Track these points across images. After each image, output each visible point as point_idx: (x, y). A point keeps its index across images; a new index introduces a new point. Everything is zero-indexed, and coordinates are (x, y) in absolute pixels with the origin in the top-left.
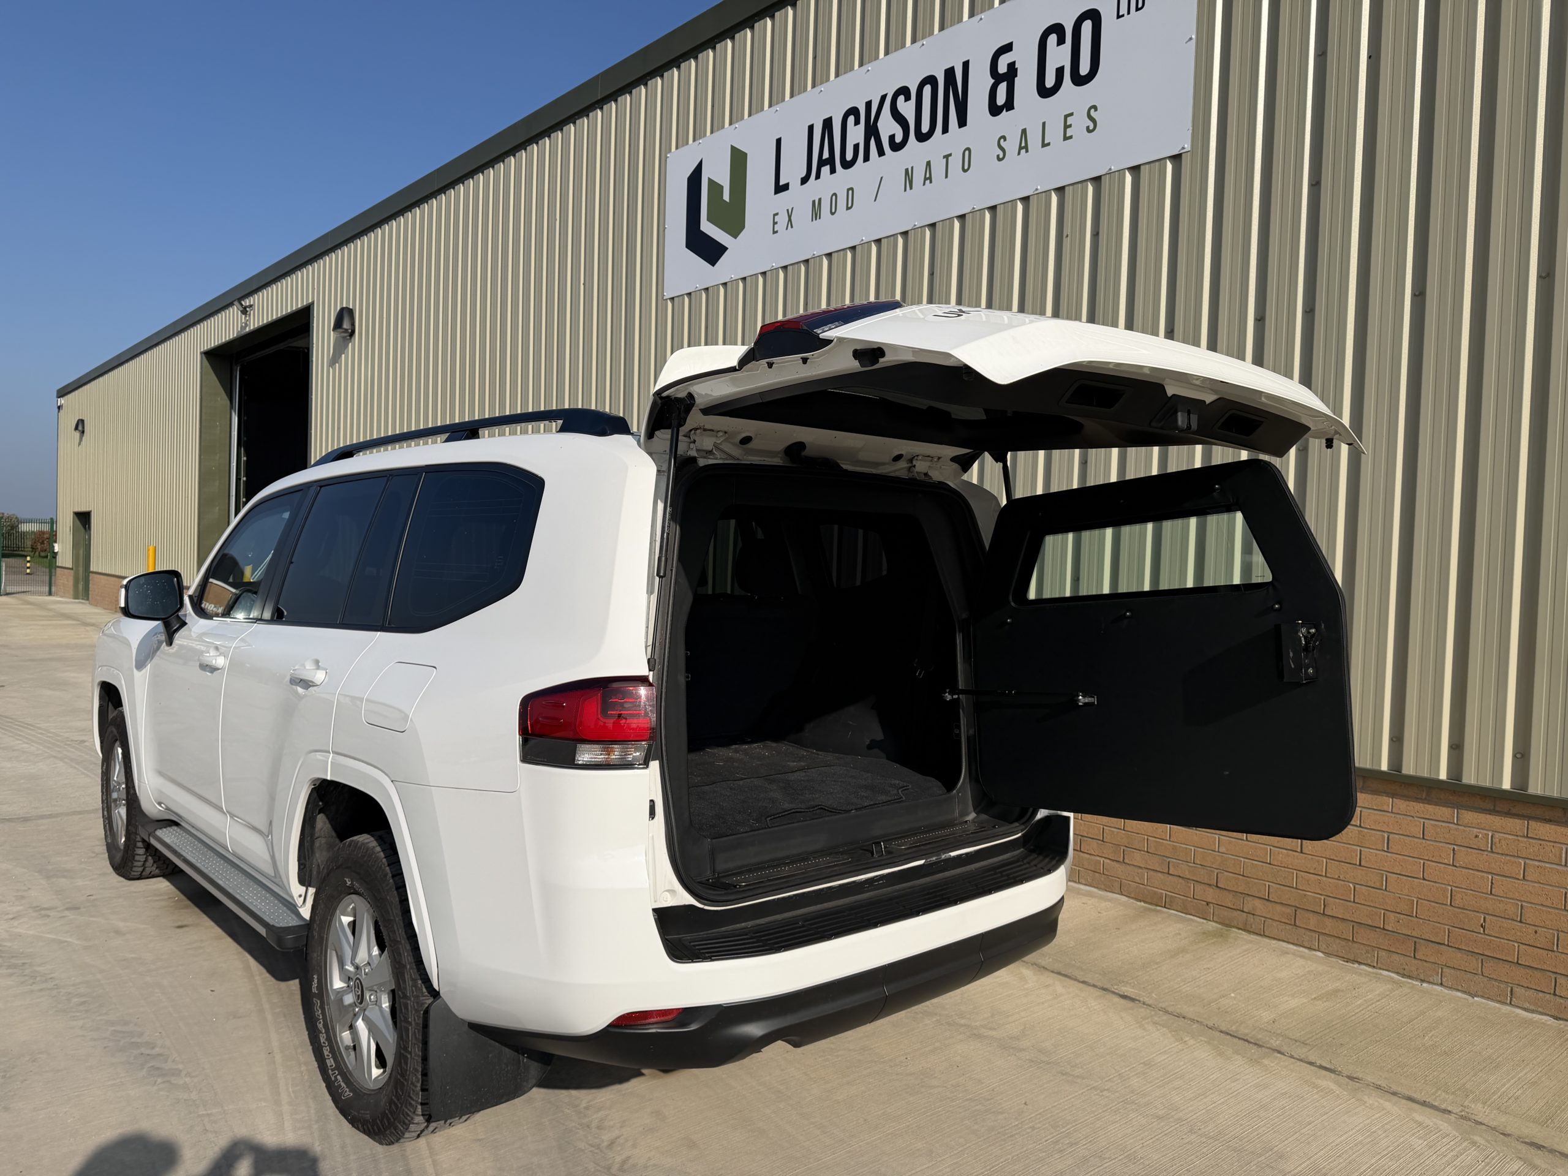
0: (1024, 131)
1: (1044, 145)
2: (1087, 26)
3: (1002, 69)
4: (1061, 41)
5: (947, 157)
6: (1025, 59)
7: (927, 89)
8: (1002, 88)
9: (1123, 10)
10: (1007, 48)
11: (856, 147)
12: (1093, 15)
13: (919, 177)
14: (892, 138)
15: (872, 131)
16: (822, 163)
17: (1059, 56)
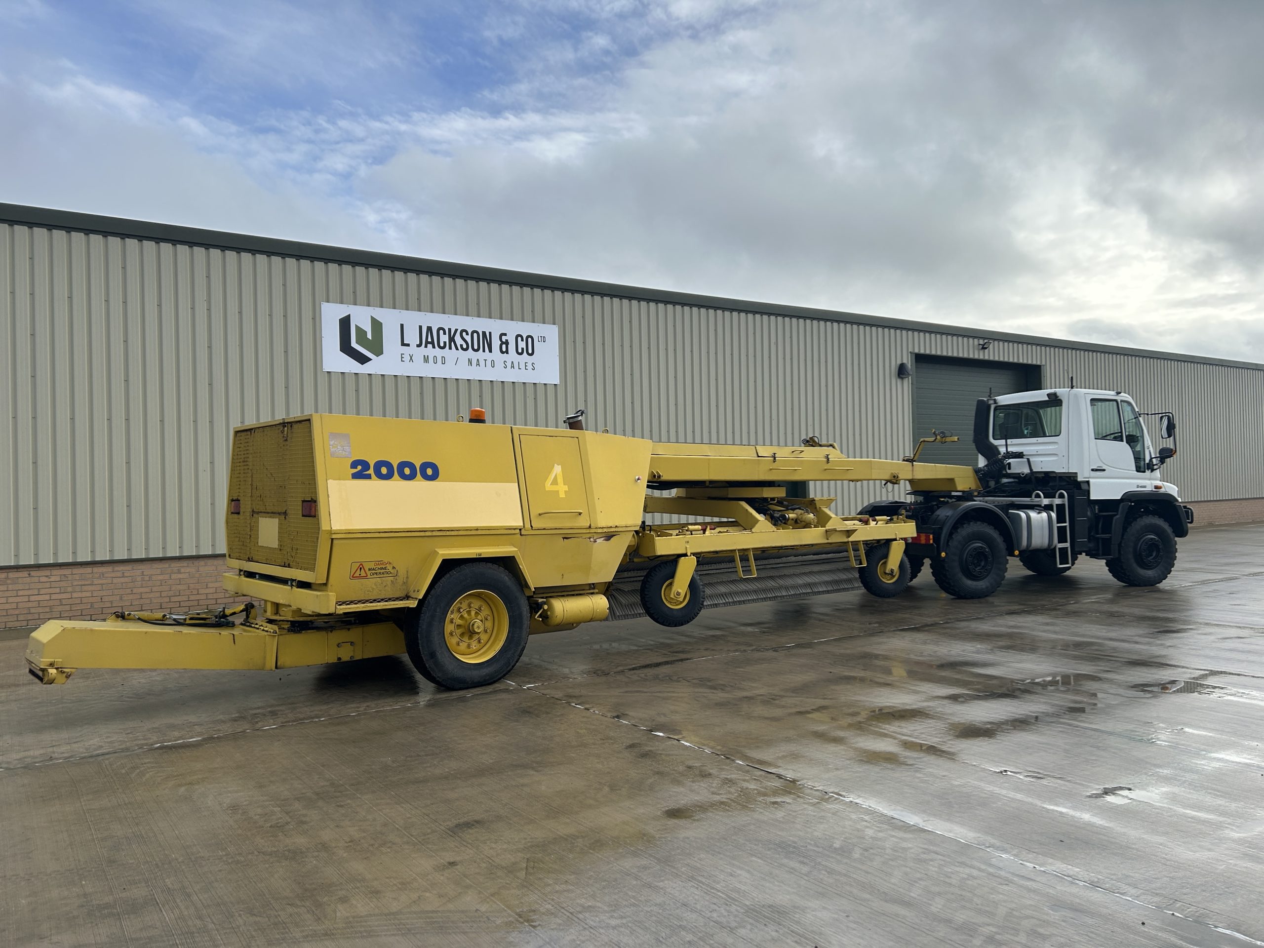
0: (512, 362)
2: (530, 340)
3: (504, 340)
4: (522, 340)
5: (485, 360)
6: (510, 340)
7: (475, 335)
8: (504, 346)
9: (540, 340)
10: (505, 335)
11: (445, 343)
12: (531, 337)
13: (474, 362)
14: (461, 346)
15: (452, 339)
16: (427, 343)
17: (522, 345)
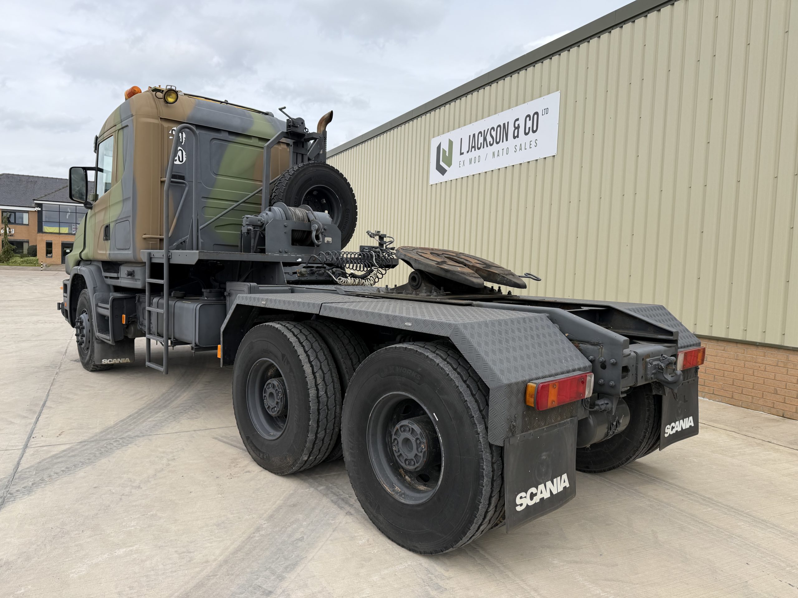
0: (521, 145)
1: (525, 149)
2: (536, 116)
3: (516, 126)
4: (530, 120)
6: (521, 123)
7: (499, 128)
8: (516, 130)
9: (543, 114)
10: (517, 120)
11: (481, 143)
12: (537, 113)
13: (496, 154)
14: (490, 142)
15: (485, 139)
16: (472, 147)
17: (529, 124)
